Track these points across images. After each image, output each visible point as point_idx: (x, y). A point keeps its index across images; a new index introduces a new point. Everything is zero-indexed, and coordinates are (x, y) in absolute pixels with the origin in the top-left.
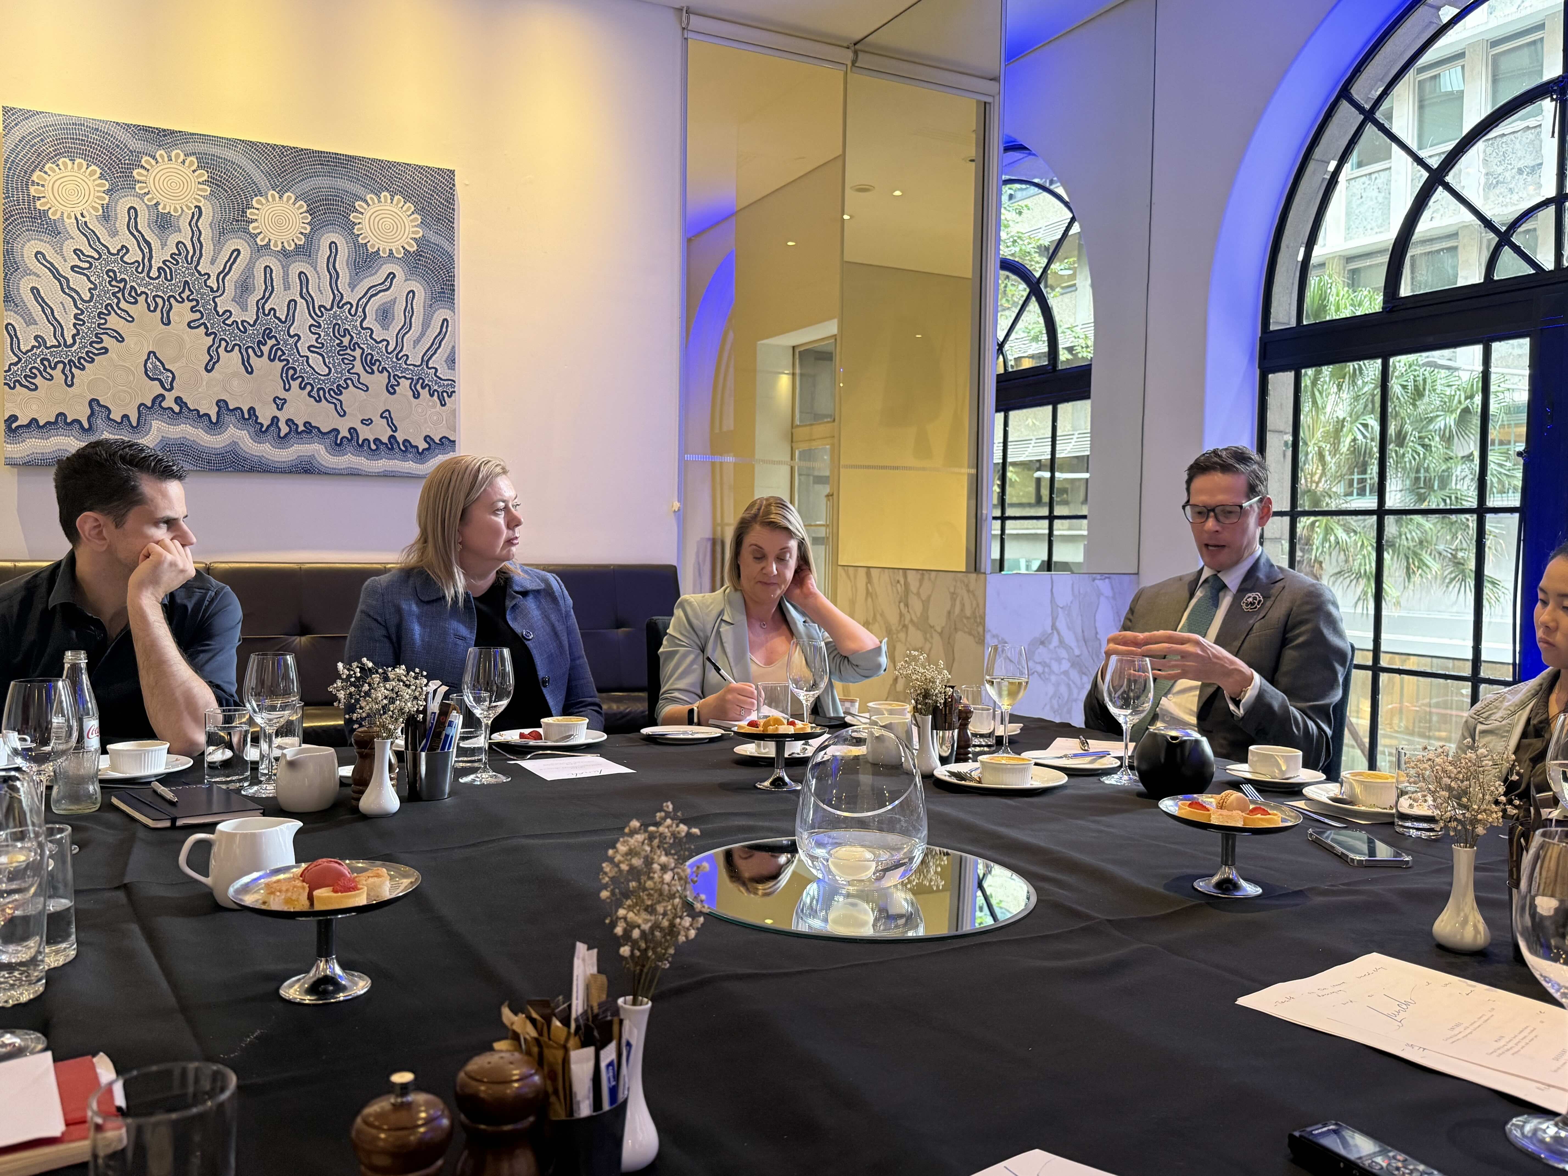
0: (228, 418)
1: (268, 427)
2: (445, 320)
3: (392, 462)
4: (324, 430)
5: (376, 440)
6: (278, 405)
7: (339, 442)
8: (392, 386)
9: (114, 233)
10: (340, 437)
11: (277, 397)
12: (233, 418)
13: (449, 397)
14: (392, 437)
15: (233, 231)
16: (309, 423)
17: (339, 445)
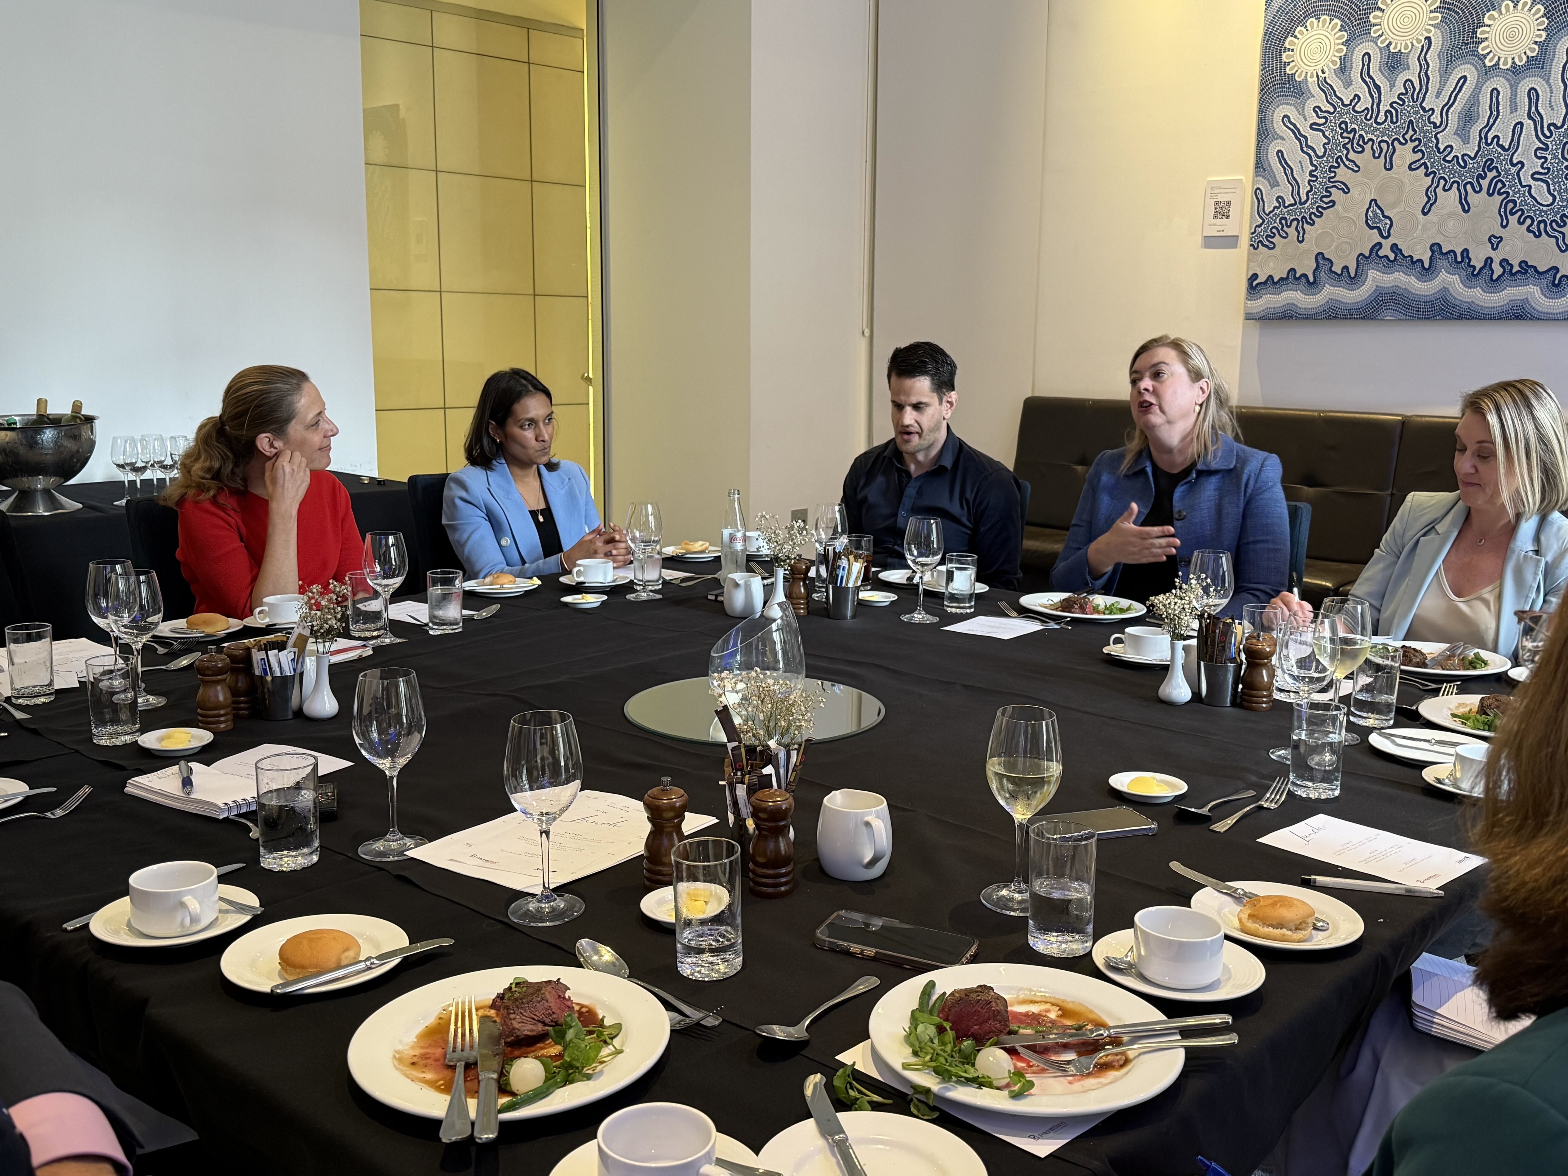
0: (1442, 263)
1: (1481, 269)
4: (1541, 270)
6: (1492, 244)
7: (1557, 282)
9: (1348, 84)
10: (1558, 276)
11: (1493, 236)
12: (1445, 263)
15: (1462, 56)
16: (1526, 262)
17: (1557, 286)
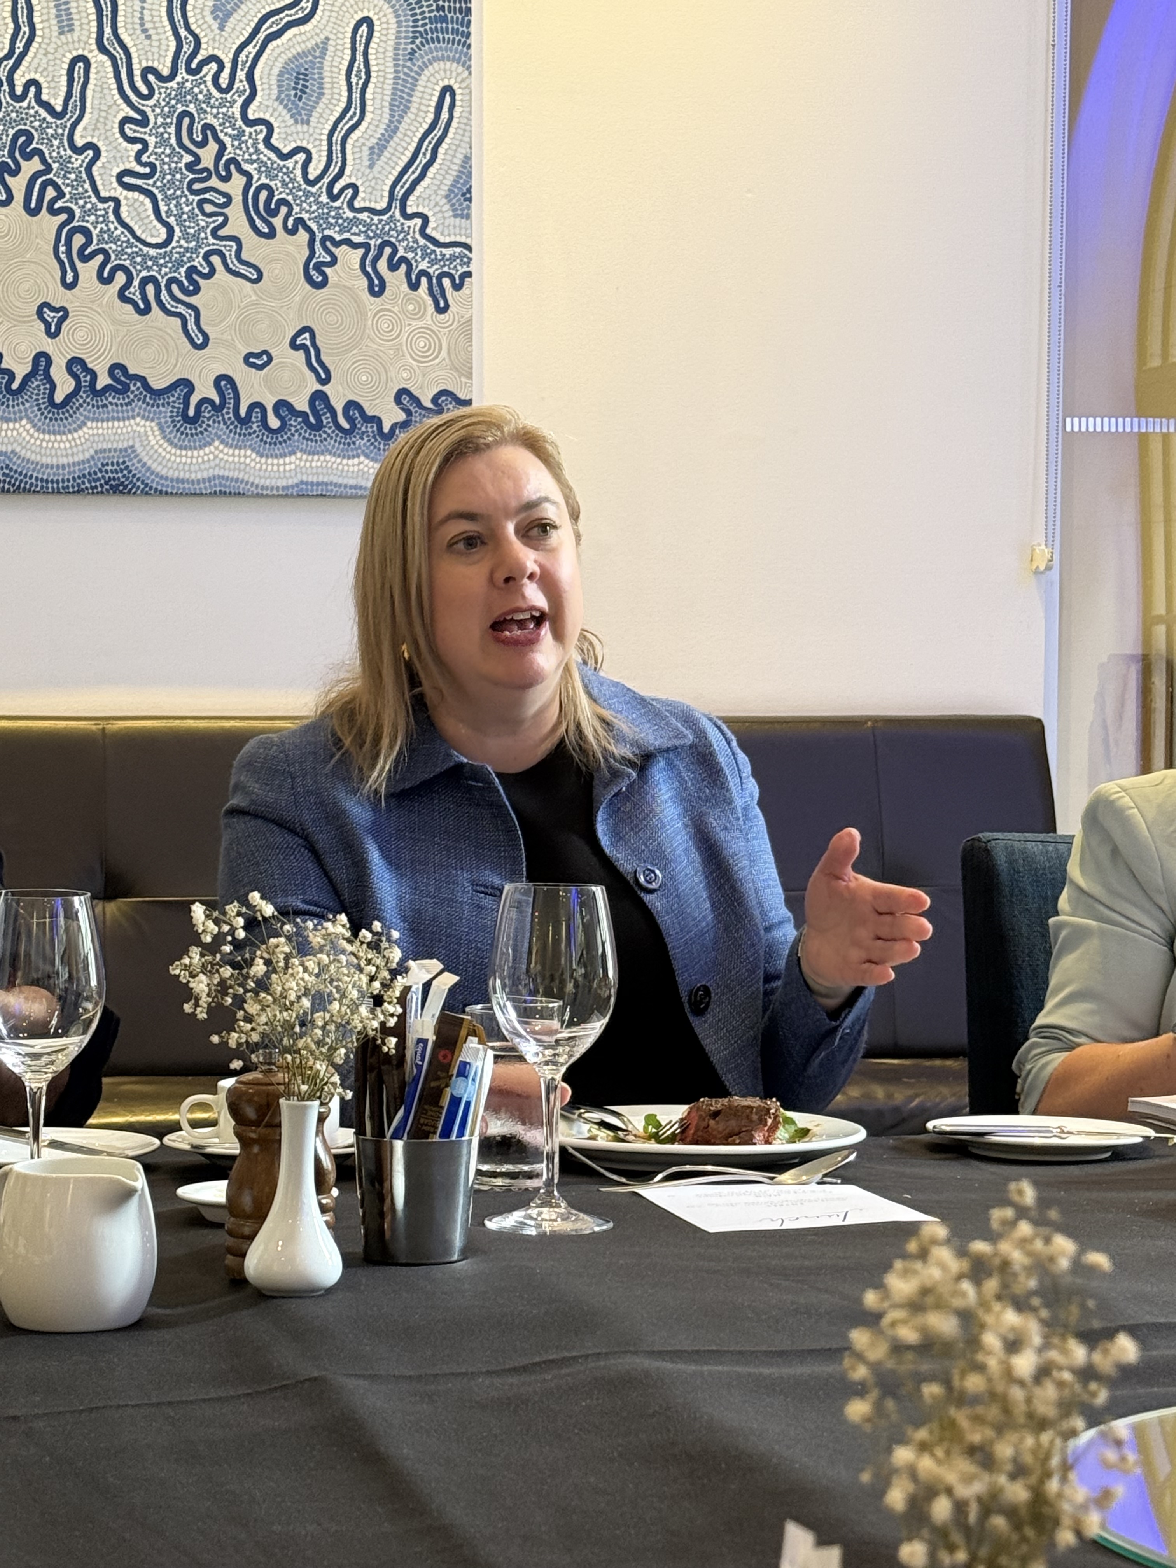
1: (27, 379)
2: (448, 90)
3: (318, 461)
4: (157, 384)
5: (282, 406)
6: (48, 325)
7: (191, 412)
8: (319, 267)
10: (194, 400)
11: (46, 304)
13: (457, 287)
14: (318, 397)
16: (123, 368)
17: (193, 421)
